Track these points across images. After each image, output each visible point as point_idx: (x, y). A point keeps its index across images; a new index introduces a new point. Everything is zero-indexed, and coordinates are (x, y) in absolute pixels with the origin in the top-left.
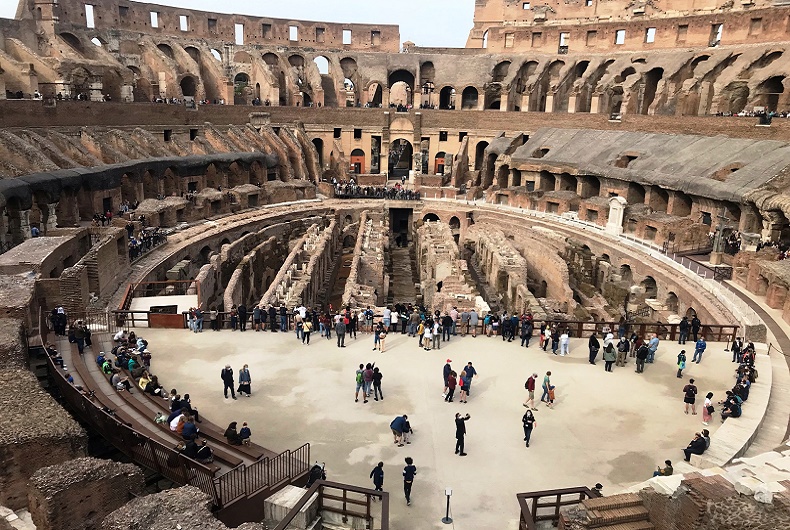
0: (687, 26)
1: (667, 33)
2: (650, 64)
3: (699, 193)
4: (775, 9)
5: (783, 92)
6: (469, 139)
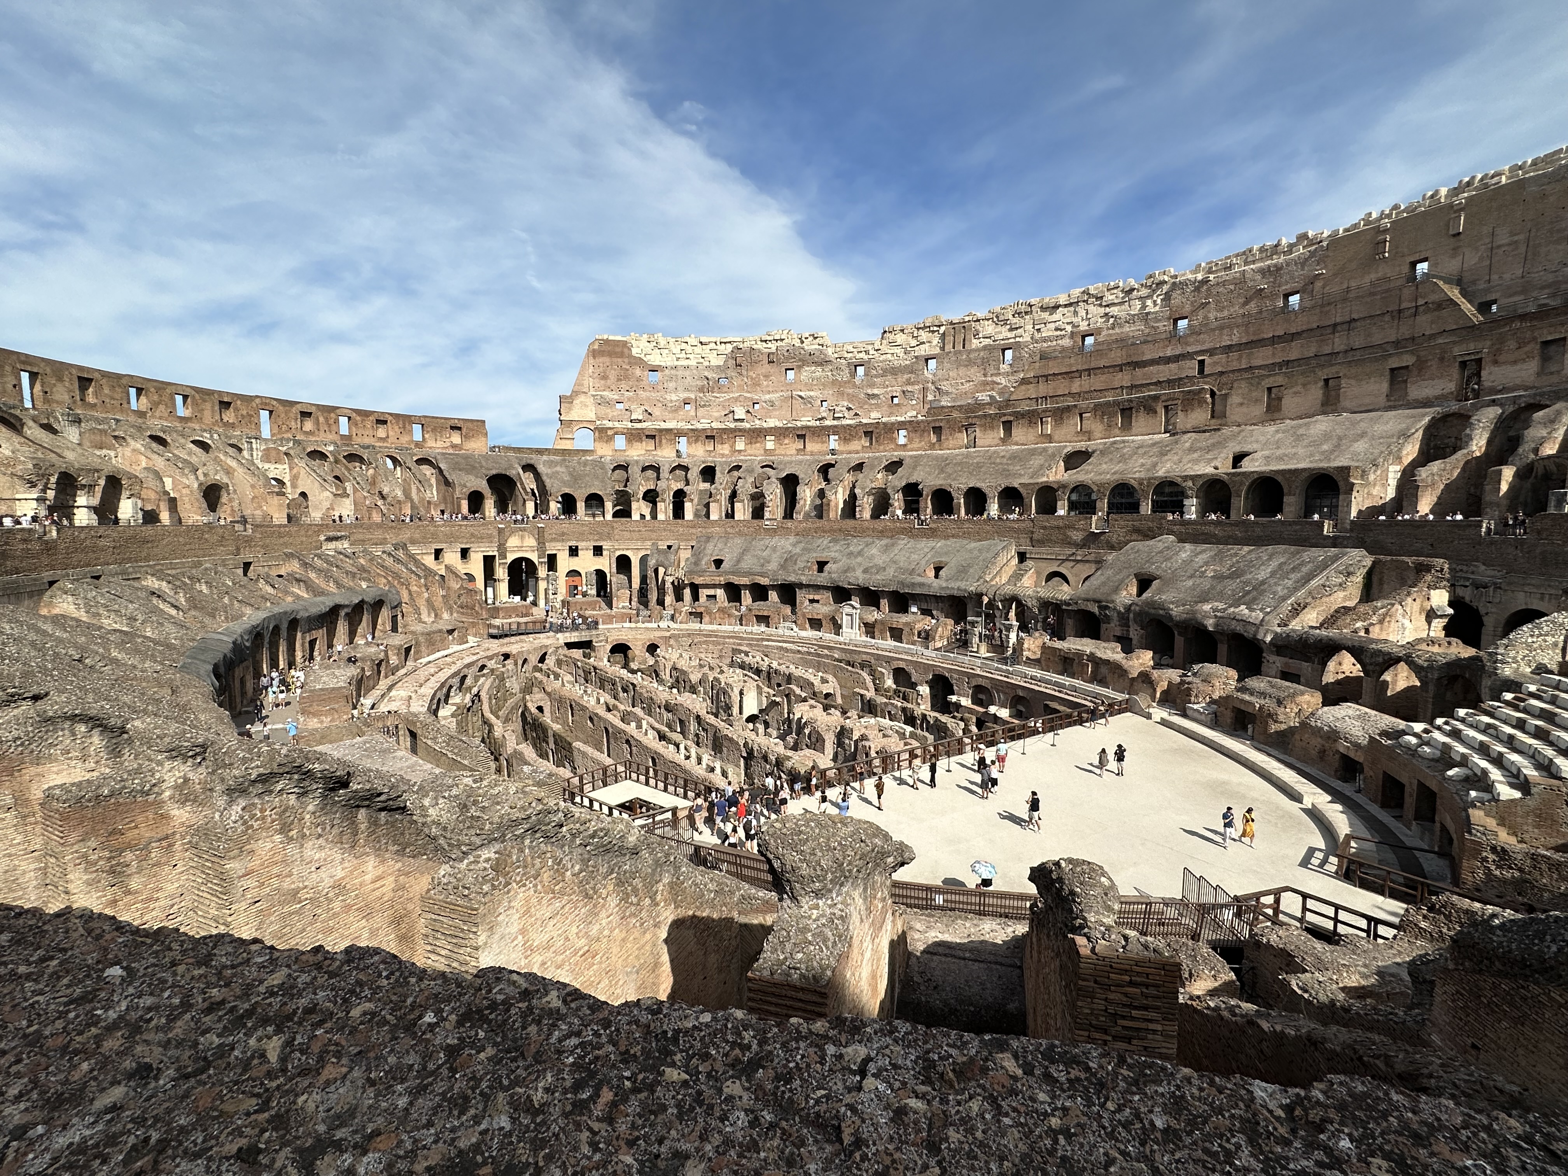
0: (805, 435)
1: (786, 441)
2: (781, 470)
3: (918, 591)
4: (884, 424)
5: (921, 495)
6: (605, 553)
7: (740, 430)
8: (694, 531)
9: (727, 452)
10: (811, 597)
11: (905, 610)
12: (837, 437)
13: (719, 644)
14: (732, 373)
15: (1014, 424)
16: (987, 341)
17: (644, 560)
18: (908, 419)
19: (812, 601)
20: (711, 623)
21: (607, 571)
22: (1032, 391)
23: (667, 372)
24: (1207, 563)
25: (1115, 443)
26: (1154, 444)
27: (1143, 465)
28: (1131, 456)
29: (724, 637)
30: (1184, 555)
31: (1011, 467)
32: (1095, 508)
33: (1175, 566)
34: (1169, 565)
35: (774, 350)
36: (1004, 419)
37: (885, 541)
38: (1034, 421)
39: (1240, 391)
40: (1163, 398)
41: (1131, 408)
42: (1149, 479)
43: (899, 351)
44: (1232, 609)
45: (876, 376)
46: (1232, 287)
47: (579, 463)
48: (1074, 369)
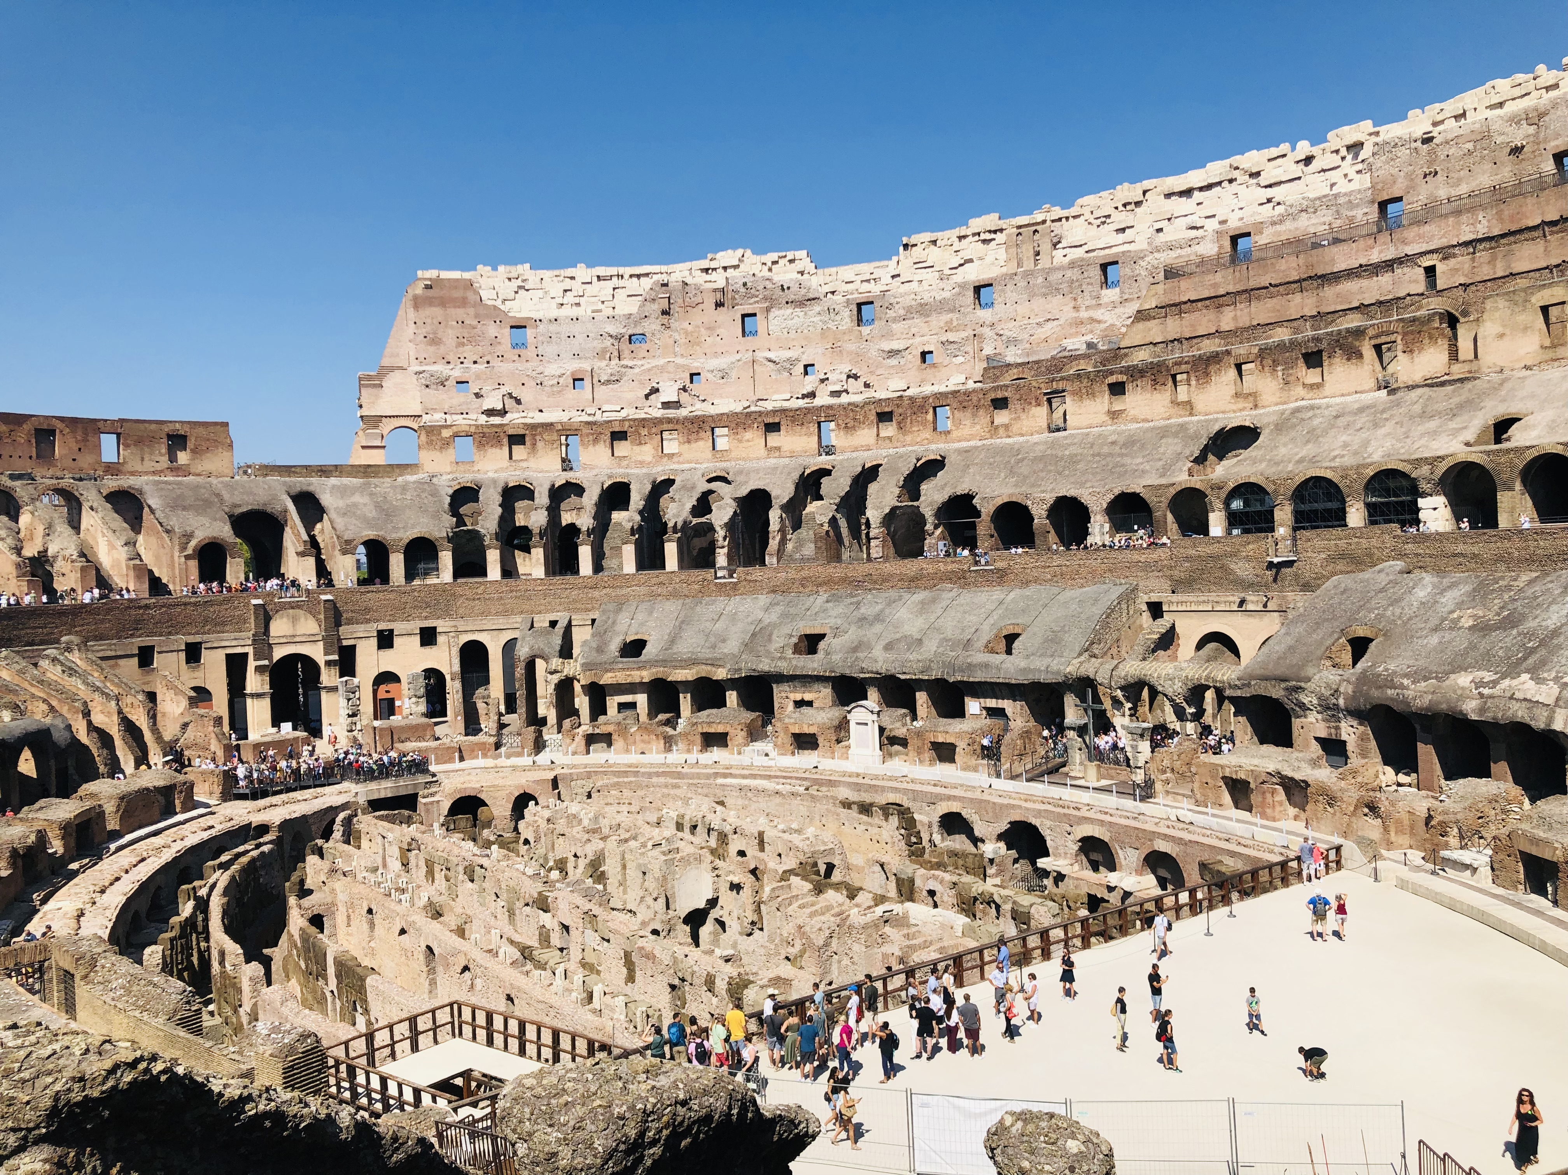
0: (779, 423)
1: (748, 435)
2: (742, 484)
3: (979, 677)
4: (911, 398)
5: (979, 516)
6: (441, 639)
7: (669, 421)
8: (596, 594)
9: (648, 458)
10: (798, 697)
11: (959, 712)
12: (832, 425)
13: (640, 786)
14: (651, 326)
15: (1129, 387)
16: (1079, 253)
17: (509, 647)
18: (951, 388)
19: (799, 704)
20: (627, 751)
21: (445, 670)
22: (1154, 331)
23: (542, 327)
24: (1460, 605)
25: (1297, 410)
26: (1361, 410)
27: (1345, 445)
28: (1325, 432)
29: (650, 775)
30: (1421, 593)
31: (1127, 460)
32: (1272, 521)
33: (1408, 612)
34: (1398, 611)
35: (721, 284)
36: (1112, 379)
37: (921, 595)
38: (1161, 380)
39: (1497, 314)
40: (1371, 332)
41: (1320, 352)
42: (1358, 466)
43: (929, 276)
44: (1506, 683)
45: (895, 320)
46: (1470, 146)
47: (394, 487)
48: (1222, 292)
